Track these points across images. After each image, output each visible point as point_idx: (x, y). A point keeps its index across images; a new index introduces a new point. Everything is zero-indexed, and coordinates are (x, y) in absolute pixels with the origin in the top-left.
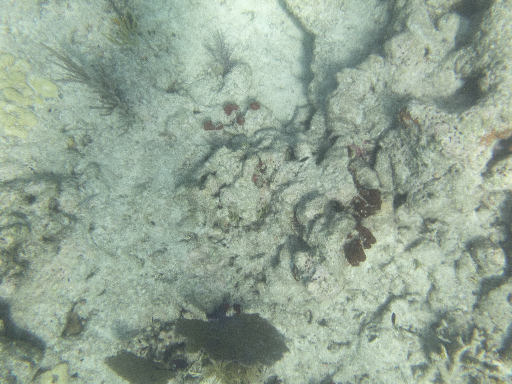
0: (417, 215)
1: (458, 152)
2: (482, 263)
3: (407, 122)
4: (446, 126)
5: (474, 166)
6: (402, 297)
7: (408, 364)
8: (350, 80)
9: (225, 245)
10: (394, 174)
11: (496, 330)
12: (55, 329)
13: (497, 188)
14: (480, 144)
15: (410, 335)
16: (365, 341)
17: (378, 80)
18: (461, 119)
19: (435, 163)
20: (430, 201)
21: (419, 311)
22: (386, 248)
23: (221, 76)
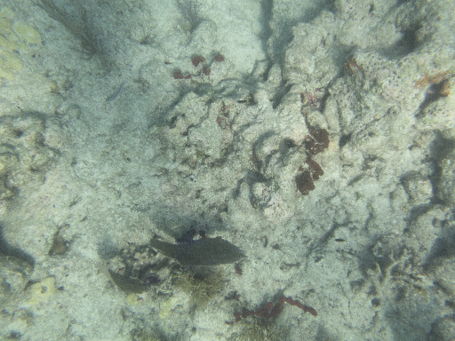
0: (359, 153)
1: (396, 94)
2: (413, 193)
3: (353, 68)
4: (386, 71)
5: (410, 107)
6: (345, 225)
7: (347, 281)
8: (303, 33)
9: (192, 180)
10: (340, 117)
11: (422, 248)
12: (43, 247)
13: (428, 127)
14: (415, 87)
15: (350, 256)
16: (312, 262)
17: (328, 34)
18: (400, 65)
19: (376, 106)
20: (371, 139)
21: (358, 236)
22: (332, 183)
23: (189, 33)
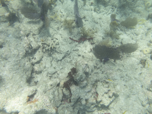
10: (58, 93)
12: (149, 62)
14: (38, 99)
15: (59, 52)
16: (70, 51)
18: (43, 107)
19: (49, 94)
21: (55, 57)
22: (62, 73)
